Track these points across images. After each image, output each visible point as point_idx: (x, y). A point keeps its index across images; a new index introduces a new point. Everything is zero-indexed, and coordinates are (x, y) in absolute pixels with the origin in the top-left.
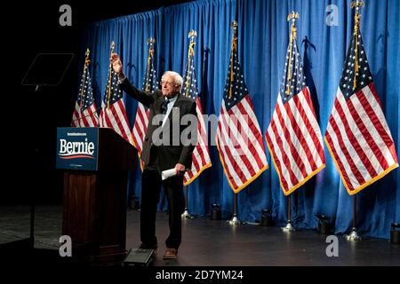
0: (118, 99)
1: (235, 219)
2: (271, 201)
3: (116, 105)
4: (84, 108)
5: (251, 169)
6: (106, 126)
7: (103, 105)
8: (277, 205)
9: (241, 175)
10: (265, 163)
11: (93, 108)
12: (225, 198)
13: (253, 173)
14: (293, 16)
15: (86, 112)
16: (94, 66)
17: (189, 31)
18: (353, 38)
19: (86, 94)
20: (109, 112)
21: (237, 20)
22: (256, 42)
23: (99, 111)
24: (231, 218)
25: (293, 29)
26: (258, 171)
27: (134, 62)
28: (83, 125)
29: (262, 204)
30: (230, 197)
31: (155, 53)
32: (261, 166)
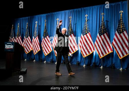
0: (19, 36)
1: (45, 61)
2: (53, 58)
3: (19, 37)
4: (11, 38)
5: (49, 51)
6: (17, 42)
7: (16, 37)
8: (54, 58)
9: (47, 52)
10: (52, 50)
11: (14, 38)
12: (43, 57)
13: (49, 52)
14: (58, 19)
15: (12, 39)
16: (14, 29)
17: (36, 21)
18: (70, 24)
19: (12, 35)
20: (18, 39)
21: (46, 20)
22: (50, 24)
23: (15, 38)
24: (44, 61)
25: (58, 22)
26: (50, 51)
27: (23, 28)
28: (11, 42)
29: (51, 58)
30: (44, 57)
31: (28, 26)
32: (51, 50)
